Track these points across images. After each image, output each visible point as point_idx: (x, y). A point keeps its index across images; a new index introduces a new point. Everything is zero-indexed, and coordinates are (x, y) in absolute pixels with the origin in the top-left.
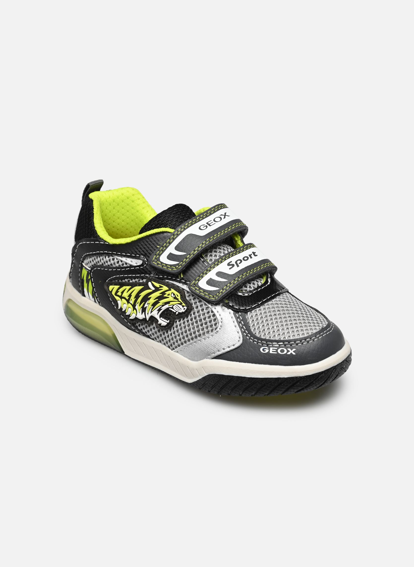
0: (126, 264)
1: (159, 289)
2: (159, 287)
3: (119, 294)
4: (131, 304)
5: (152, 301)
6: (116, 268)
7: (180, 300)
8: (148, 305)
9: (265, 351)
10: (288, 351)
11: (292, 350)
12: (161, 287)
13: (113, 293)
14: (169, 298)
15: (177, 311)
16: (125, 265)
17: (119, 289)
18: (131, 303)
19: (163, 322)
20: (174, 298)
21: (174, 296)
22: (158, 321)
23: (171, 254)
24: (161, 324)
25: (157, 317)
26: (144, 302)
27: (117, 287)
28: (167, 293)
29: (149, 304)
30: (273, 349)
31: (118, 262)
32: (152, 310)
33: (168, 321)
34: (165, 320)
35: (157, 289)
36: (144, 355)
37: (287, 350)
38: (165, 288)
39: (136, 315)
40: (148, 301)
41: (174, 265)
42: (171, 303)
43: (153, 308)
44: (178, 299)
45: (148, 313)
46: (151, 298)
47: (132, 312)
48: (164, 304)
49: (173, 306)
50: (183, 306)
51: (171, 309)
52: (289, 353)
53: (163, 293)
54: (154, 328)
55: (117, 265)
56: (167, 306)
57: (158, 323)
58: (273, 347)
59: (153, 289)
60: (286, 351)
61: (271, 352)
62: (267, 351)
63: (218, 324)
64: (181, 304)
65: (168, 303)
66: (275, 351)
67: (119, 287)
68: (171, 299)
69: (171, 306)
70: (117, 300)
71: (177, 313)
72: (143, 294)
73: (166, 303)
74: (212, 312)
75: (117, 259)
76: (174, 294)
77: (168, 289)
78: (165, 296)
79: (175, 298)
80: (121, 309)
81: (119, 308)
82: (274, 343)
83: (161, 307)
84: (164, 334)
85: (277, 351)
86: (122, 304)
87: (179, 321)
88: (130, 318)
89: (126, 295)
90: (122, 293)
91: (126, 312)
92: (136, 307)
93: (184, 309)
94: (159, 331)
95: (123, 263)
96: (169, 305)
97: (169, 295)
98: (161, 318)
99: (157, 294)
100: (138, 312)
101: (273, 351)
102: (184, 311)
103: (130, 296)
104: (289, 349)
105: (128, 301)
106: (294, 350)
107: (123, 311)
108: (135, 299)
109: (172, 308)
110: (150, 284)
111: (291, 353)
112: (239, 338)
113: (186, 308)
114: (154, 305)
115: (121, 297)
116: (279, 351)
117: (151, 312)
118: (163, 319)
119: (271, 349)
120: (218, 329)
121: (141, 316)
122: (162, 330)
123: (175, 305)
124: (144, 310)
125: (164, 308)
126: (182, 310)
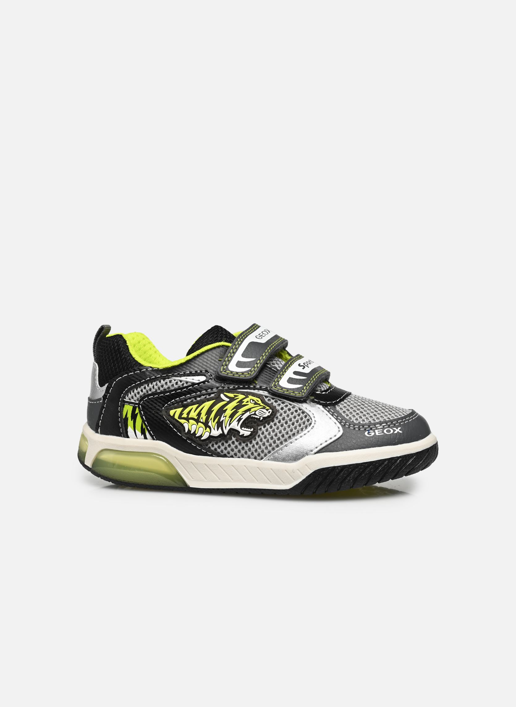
0: (187, 382)
1: (235, 398)
2: (233, 396)
3: (185, 415)
4: (202, 423)
5: (229, 413)
6: (175, 390)
7: (262, 404)
8: (225, 418)
9: (371, 434)
10: (394, 431)
11: (397, 429)
12: (235, 396)
13: (176, 417)
14: (248, 405)
15: (260, 417)
16: (185, 385)
17: (183, 411)
18: (202, 421)
19: (246, 432)
20: (254, 404)
21: (254, 402)
22: (239, 432)
23: (238, 362)
24: (244, 434)
25: (238, 428)
26: (219, 417)
27: (179, 410)
28: (245, 400)
29: (226, 416)
30: (378, 431)
31: (177, 383)
32: (230, 421)
33: (252, 430)
34: (248, 429)
35: (232, 400)
36: (218, 479)
37: (393, 429)
38: (241, 397)
39: (210, 433)
40: (224, 413)
41: (245, 372)
42: (252, 410)
43: (231, 419)
44: (259, 404)
45: (226, 427)
46: (227, 409)
47: (205, 431)
48: (244, 412)
49: (254, 412)
50: (267, 410)
51: (254, 416)
52: (396, 432)
53: (241, 401)
54: (233, 443)
55: (176, 386)
56: (248, 414)
57: (240, 434)
58: (377, 429)
59: (228, 400)
60: (392, 431)
61: (377, 434)
62: (373, 434)
63: (310, 420)
64: (264, 408)
65: (249, 410)
66: (381, 432)
67: (183, 409)
68: (251, 405)
69: (253, 413)
70: (183, 423)
71: (261, 418)
72: (216, 408)
73: (246, 411)
74: (300, 409)
75: (175, 380)
76: (253, 400)
77: (244, 397)
78: (243, 404)
79: (256, 403)
80: (189, 431)
81: (186, 431)
82: (377, 426)
83: (241, 416)
84: (247, 445)
85: (383, 432)
86: (190, 426)
87: (265, 427)
88: (202, 439)
89: (193, 415)
90: (188, 413)
91: (196, 433)
92: (210, 424)
93: (269, 412)
94: (240, 444)
95: (182, 383)
96: (250, 412)
97: (248, 402)
98: (243, 428)
99: (234, 404)
100: (212, 429)
101: (379, 433)
102: (269, 414)
103: (199, 414)
104: (395, 429)
105: (197, 421)
106: (399, 428)
107: (191, 433)
108: (207, 415)
109: (255, 414)
110: (222, 396)
111: (398, 432)
112: (339, 428)
113: (271, 411)
114: (232, 416)
115: (188, 419)
116: (385, 431)
117: (230, 424)
118: (245, 429)
119: (376, 431)
120: (312, 425)
121: (216, 433)
122: (244, 442)
123: (258, 411)
124: (220, 425)
125: (244, 417)
126: (267, 414)
